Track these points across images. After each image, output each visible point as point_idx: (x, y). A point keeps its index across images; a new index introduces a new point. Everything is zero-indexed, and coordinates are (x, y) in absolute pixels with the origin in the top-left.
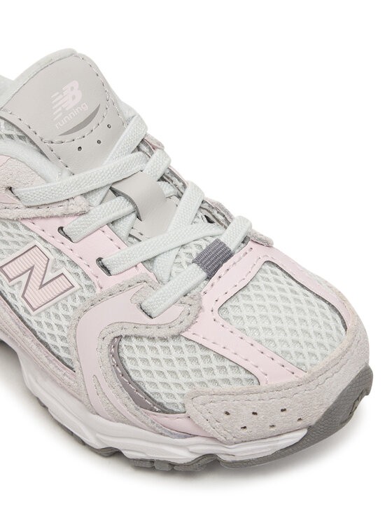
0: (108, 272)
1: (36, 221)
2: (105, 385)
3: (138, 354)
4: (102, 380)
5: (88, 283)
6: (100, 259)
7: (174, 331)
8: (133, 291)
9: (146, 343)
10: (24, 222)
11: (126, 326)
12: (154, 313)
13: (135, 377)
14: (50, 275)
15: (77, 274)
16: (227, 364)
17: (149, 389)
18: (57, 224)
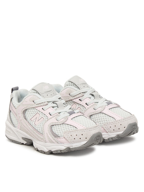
0: (51, 115)
1: (38, 108)
2: (48, 134)
3: (55, 128)
4: (48, 133)
5: (47, 118)
6: (49, 113)
7: (62, 123)
8: (55, 117)
9: (57, 126)
10: (36, 108)
11: (53, 123)
12: (59, 120)
13: (54, 132)
14: (40, 118)
15: (45, 117)
16: (69, 125)
17: (57, 134)
18: (42, 107)
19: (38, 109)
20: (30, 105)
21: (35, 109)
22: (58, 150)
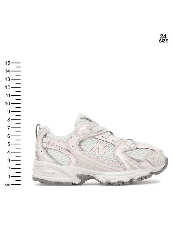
0: (116, 143)
6: (113, 140)
8: (123, 143)
11: (126, 149)
12: (130, 146)
13: (133, 157)
14: (103, 147)
17: (137, 159)
18: (102, 135)
19: (97, 137)
20: (88, 134)
21: (93, 138)
22: (143, 177)
